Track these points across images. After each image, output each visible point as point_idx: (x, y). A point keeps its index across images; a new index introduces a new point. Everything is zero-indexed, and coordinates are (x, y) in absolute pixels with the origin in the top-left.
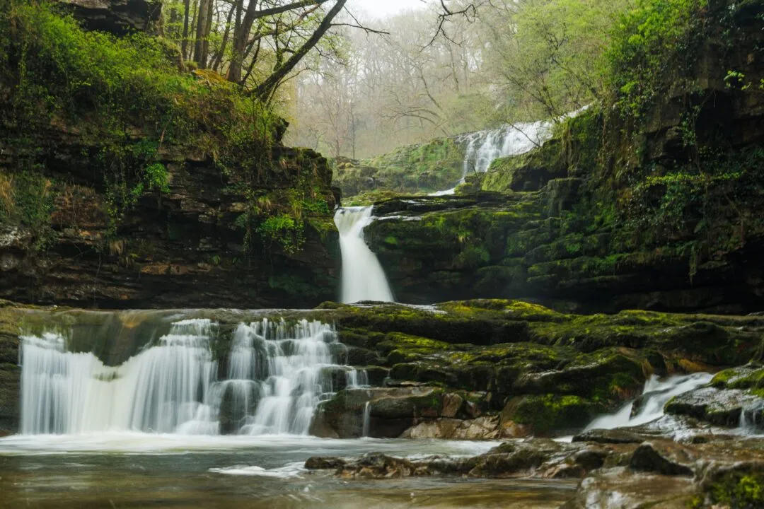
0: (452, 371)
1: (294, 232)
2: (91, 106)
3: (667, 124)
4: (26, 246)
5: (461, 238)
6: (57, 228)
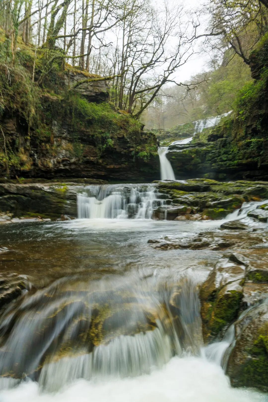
0: (189, 201)
2: (92, 124)
3: (253, 123)
4: (77, 162)
5: (193, 156)
6: (85, 157)
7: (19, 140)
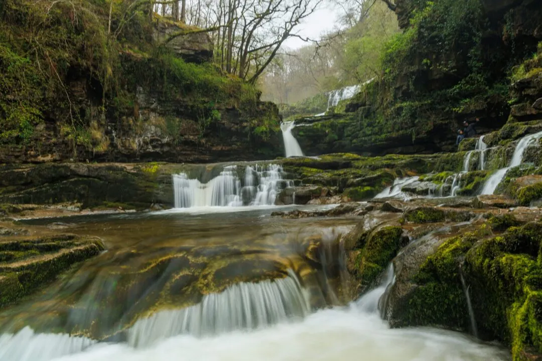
0: (324, 180)
1: (266, 132)
2: (190, 90)
3: (403, 84)
4: (171, 142)
5: (327, 131)
6: (182, 135)
7: (91, 111)
